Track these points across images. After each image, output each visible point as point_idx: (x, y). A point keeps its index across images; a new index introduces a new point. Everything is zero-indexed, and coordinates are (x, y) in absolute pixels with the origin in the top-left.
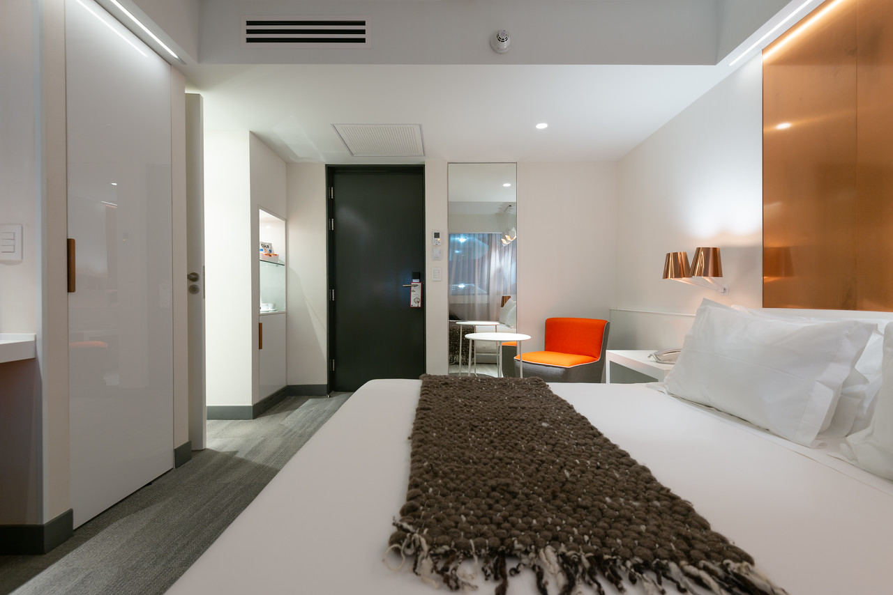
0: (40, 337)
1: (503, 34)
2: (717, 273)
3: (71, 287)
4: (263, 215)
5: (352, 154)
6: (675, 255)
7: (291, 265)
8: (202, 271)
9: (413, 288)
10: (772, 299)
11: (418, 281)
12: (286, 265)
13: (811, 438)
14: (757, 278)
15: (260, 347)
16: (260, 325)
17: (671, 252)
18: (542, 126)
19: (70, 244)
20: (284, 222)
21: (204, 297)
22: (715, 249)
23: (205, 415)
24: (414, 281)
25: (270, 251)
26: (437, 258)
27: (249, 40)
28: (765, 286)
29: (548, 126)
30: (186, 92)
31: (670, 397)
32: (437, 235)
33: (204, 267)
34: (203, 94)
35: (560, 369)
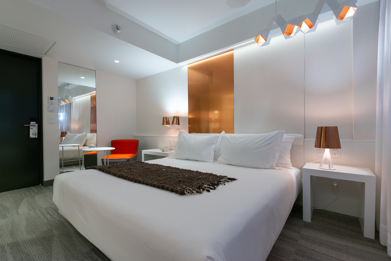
1: (119, 27)
2: (179, 124)
6: (166, 118)
9: (31, 127)
10: (191, 131)
11: (35, 123)
13: (212, 161)
14: (187, 125)
17: (165, 117)
18: (117, 62)
22: (178, 117)
24: (31, 123)
28: (189, 127)
31: (176, 159)
32: (52, 99)
35: (126, 160)
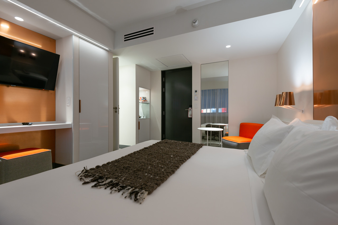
0: (72, 123)
3: (80, 112)
4: (140, 89)
5: (167, 66)
6: (280, 95)
7: (151, 104)
8: (118, 106)
9: (189, 111)
11: (190, 108)
12: (150, 104)
14: (311, 105)
15: (139, 129)
16: (139, 122)
18: (228, 47)
19: (80, 101)
20: (149, 91)
21: (119, 114)
23: (118, 147)
25: (146, 100)
26: (196, 100)
27: (125, 41)
29: (231, 47)
30: (113, 57)
32: (196, 91)
33: (119, 105)
34: (118, 57)
